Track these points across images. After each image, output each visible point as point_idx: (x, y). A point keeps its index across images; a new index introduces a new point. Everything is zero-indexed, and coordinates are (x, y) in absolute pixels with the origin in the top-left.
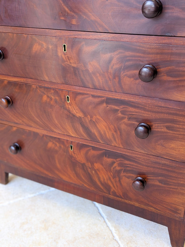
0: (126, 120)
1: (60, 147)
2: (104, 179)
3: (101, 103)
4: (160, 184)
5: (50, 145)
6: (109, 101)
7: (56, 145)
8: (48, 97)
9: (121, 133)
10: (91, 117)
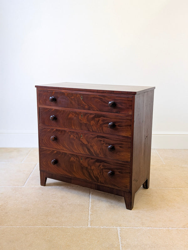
0: (105, 144)
1: (77, 159)
2: (96, 174)
3: (95, 137)
4: (119, 173)
5: (72, 159)
6: (98, 137)
7: (75, 158)
8: (73, 135)
9: (103, 150)
10: (91, 144)
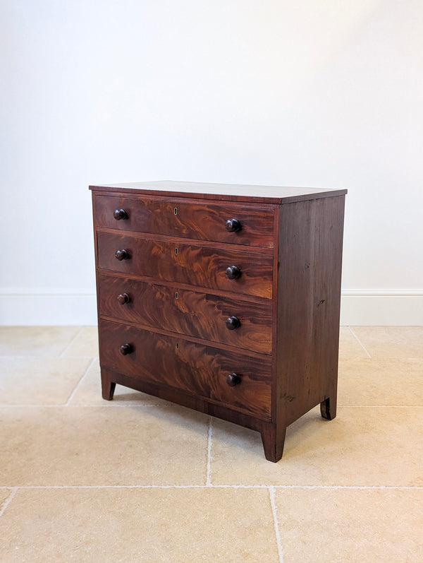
0: (221, 314)
1: (168, 345)
2: (205, 380)
4: (250, 380)
5: (159, 344)
6: (208, 297)
7: (164, 344)
8: (161, 294)
9: (217, 327)
10: (195, 312)
